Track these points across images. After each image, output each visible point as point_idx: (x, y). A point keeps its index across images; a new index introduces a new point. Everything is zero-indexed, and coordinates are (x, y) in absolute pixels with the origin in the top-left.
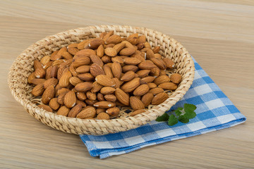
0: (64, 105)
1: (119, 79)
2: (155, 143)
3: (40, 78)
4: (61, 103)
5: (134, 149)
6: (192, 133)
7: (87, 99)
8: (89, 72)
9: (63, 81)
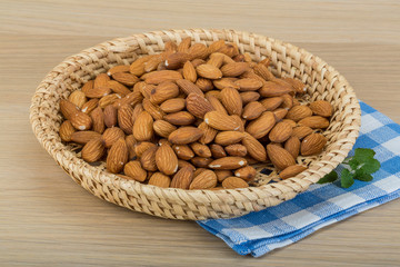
0: (157, 171)
1: (242, 117)
2: (335, 221)
3: (87, 130)
4: (151, 167)
5: (306, 234)
6: (386, 196)
7: (196, 156)
8: (185, 109)
9: (141, 129)
